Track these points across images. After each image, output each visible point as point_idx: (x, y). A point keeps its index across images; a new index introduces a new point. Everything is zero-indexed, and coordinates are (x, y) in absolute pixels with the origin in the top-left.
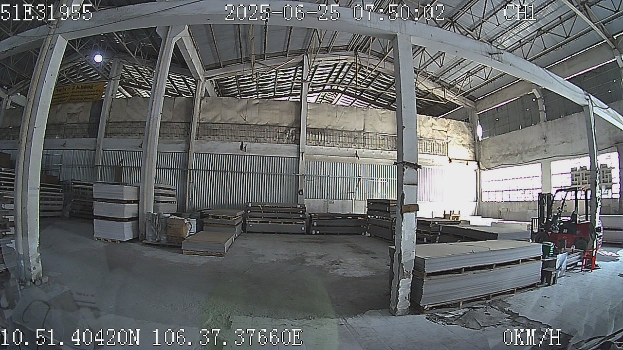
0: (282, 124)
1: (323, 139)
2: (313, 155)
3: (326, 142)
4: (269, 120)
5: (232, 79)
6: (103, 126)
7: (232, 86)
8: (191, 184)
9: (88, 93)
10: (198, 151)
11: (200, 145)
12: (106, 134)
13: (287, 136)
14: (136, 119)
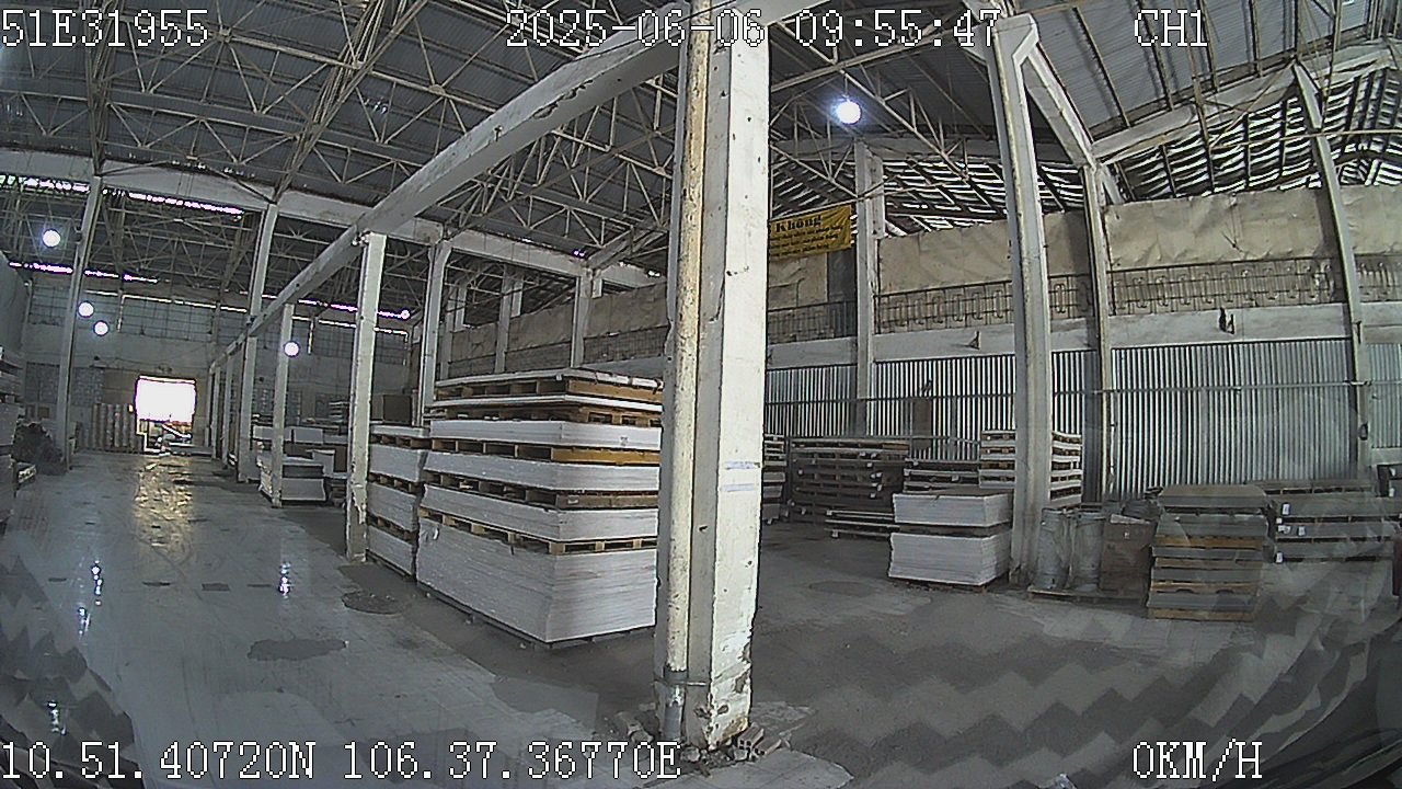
0: (1299, 252)
1: (1391, 283)
2: (1377, 326)
3: (1398, 290)
4: (1270, 245)
5: (1153, 154)
6: (867, 307)
7: (1156, 173)
8: (1113, 428)
9: (811, 237)
10: (1121, 343)
11: (1125, 326)
12: (878, 324)
13: (1317, 283)
14: (953, 281)
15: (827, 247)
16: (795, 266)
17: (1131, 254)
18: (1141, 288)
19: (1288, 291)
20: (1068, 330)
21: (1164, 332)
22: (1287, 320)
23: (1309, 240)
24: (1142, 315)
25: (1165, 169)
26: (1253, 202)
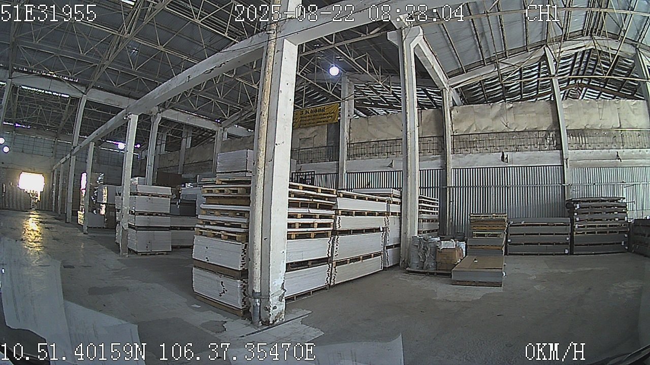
0: (540, 128)
1: (584, 142)
2: (576, 160)
3: (587, 145)
4: (526, 125)
5: (477, 84)
6: (344, 148)
7: (478, 92)
8: (451, 203)
9: (320, 117)
10: (456, 166)
11: (458, 159)
12: (349, 156)
13: (548, 141)
14: (382, 138)
15: (327, 121)
16: (312, 130)
17: (463, 128)
18: (466, 142)
19: (534, 145)
20: (432, 160)
21: (475, 162)
22: (533, 157)
23: (546, 122)
24: (466, 154)
25: (482, 90)
26: (520, 106)
